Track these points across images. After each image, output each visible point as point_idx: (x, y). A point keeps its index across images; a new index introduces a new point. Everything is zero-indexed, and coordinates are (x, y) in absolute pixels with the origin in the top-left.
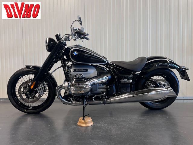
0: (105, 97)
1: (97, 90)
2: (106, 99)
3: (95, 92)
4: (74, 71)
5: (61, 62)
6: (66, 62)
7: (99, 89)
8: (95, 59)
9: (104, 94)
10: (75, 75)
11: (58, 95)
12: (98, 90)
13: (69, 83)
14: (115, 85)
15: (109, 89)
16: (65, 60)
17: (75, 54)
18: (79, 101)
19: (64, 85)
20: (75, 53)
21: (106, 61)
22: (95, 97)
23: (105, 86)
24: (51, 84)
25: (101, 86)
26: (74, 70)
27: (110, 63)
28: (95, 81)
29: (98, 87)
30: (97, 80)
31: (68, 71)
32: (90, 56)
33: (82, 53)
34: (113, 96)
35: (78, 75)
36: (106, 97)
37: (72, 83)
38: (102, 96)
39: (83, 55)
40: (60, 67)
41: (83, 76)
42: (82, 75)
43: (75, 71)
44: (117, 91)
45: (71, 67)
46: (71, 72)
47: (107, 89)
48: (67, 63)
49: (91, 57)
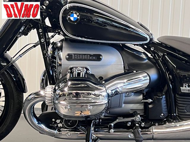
0: (140, 125)
1: (121, 107)
2: (142, 128)
3: (117, 110)
4: (68, 59)
5: (38, 33)
6: (50, 34)
7: (126, 103)
8: (116, 30)
9: (138, 118)
10: (71, 69)
11: (29, 116)
12: (123, 105)
13: (55, 90)
14: (166, 97)
15: (150, 106)
16: (46, 30)
17: (72, 19)
18: (75, 130)
19: (42, 93)
20: (74, 17)
21: (148, 37)
22: (115, 122)
23: (141, 97)
24: (12, 85)
25: (133, 97)
26: (68, 55)
27: (156, 40)
28: (119, 86)
29: (124, 98)
30: (122, 85)
31: (54, 57)
32: (105, 23)
33: (89, 15)
34: (161, 122)
35: (76, 68)
36: (143, 125)
37: (62, 91)
38: (133, 122)
39: (90, 20)
40: (35, 46)
41: (90, 72)
42: (87, 69)
43: (70, 58)
44: (170, 110)
45: (61, 48)
46: (60, 59)
47: (146, 105)
48: (53, 37)
49: (108, 24)
